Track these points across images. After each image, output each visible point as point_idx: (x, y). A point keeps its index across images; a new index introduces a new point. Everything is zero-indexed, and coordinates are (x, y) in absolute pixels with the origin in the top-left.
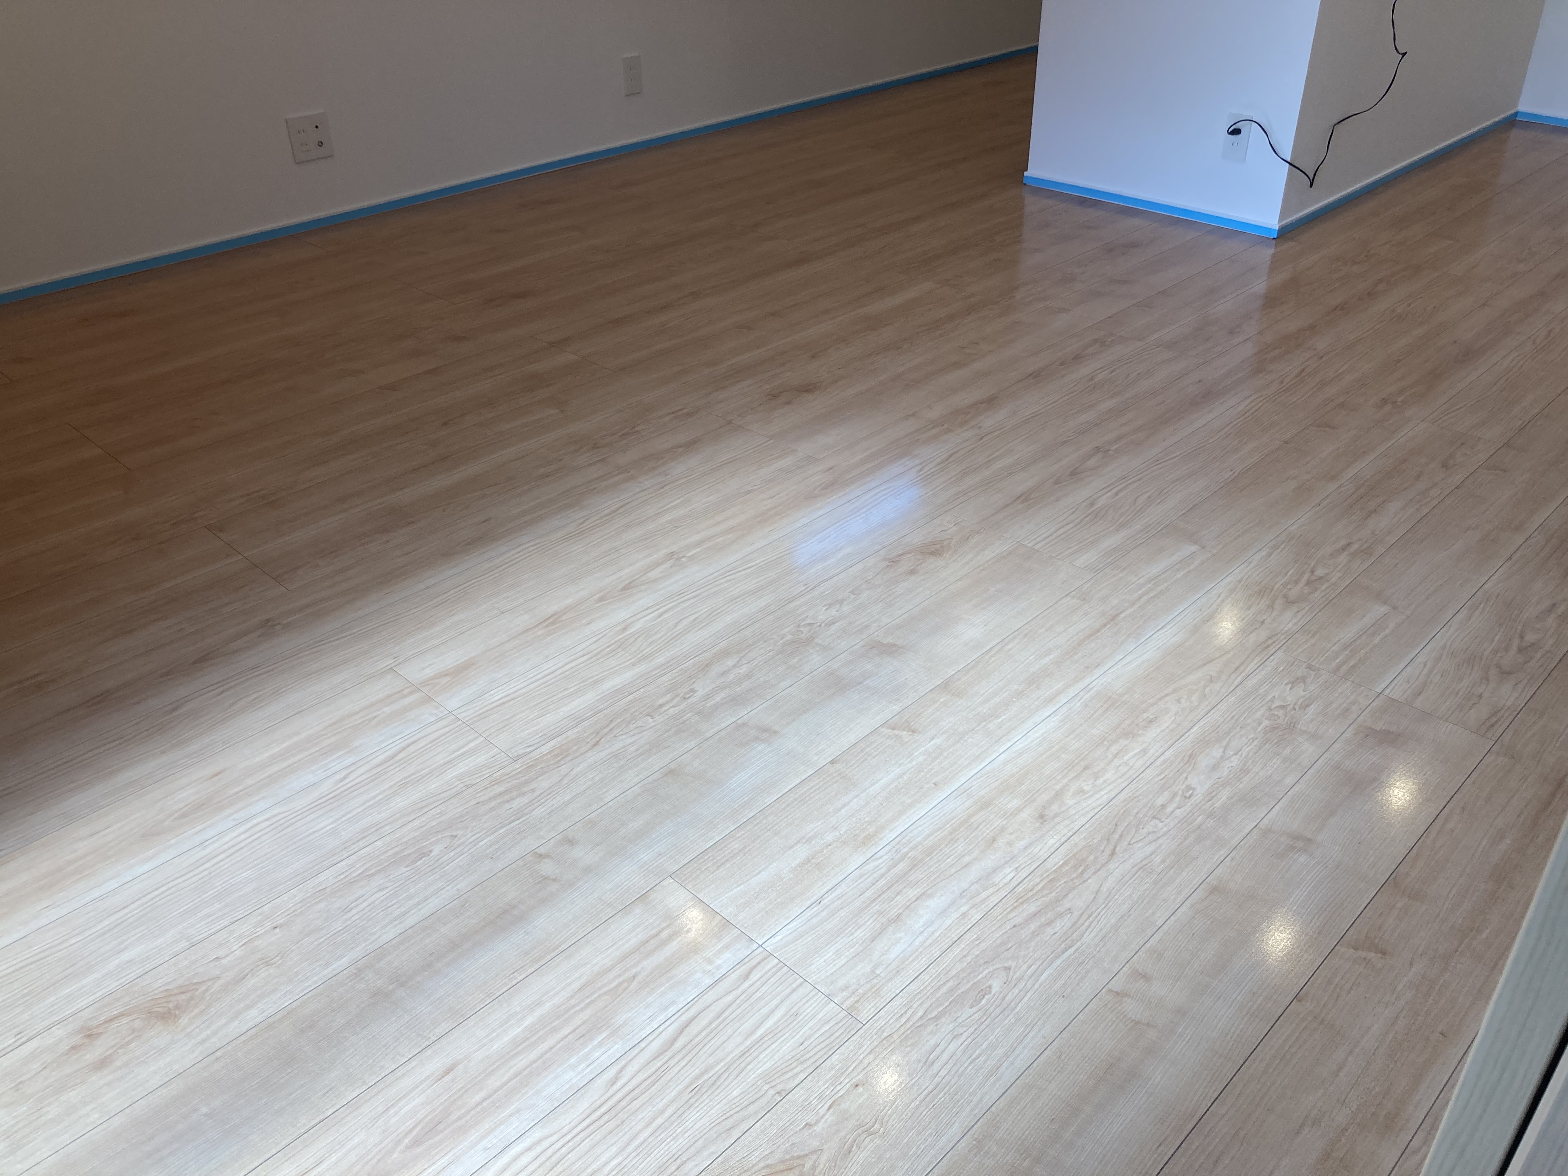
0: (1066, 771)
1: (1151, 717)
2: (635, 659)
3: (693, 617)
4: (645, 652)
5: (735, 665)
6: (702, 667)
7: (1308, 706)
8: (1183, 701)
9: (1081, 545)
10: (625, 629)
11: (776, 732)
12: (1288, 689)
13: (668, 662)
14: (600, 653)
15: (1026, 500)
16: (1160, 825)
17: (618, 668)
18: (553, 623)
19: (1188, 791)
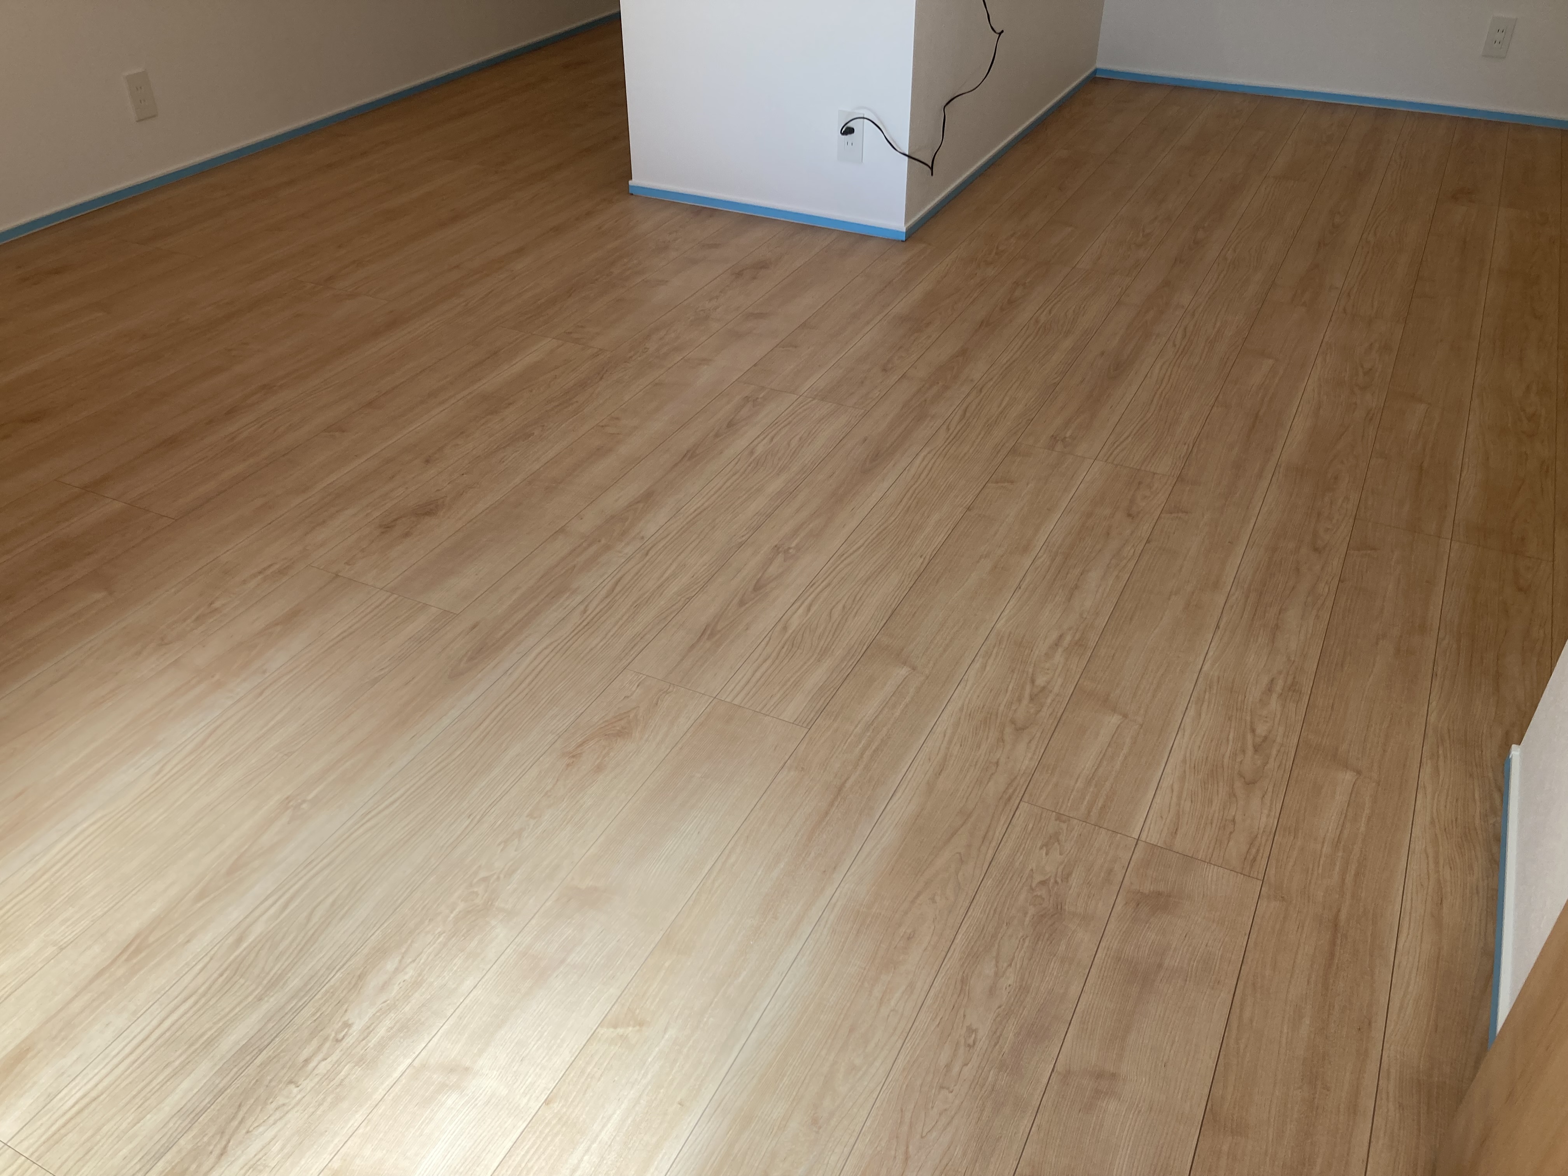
0: (830, 1041)
1: (909, 931)
2: (260, 988)
3: (330, 900)
4: (272, 974)
5: (397, 969)
6: (353, 982)
7: (1069, 874)
8: (937, 898)
9: (785, 688)
10: (239, 940)
11: (467, 1069)
12: (1044, 854)
13: (306, 985)
14: (210, 988)
15: (712, 635)
16: (950, 1096)
17: (238, 1009)
18: (138, 951)
19: (970, 1037)
